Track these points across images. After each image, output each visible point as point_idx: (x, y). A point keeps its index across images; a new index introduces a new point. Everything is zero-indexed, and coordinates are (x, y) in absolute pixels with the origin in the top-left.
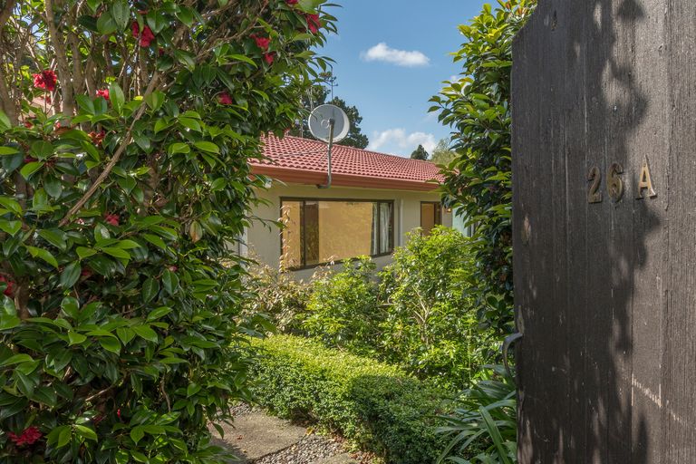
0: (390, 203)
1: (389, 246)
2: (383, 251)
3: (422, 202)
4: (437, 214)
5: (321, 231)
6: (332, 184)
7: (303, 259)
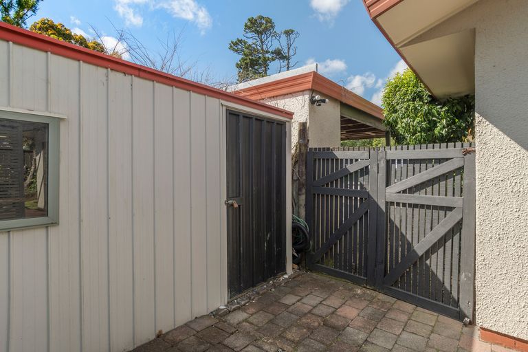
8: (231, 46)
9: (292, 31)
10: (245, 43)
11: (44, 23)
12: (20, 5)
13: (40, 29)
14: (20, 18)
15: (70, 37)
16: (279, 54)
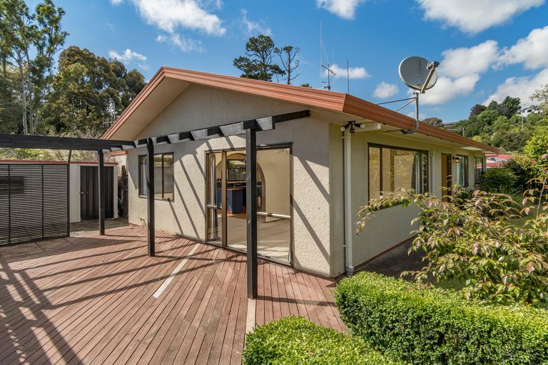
0: (426, 153)
3: (442, 154)
8: (235, 63)
9: (291, 48)
10: (247, 60)
11: (72, 50)
12: (51, 42)
13: (68, 55)
14: (51, 51)
15: (93, 60)
16: (277, 69)
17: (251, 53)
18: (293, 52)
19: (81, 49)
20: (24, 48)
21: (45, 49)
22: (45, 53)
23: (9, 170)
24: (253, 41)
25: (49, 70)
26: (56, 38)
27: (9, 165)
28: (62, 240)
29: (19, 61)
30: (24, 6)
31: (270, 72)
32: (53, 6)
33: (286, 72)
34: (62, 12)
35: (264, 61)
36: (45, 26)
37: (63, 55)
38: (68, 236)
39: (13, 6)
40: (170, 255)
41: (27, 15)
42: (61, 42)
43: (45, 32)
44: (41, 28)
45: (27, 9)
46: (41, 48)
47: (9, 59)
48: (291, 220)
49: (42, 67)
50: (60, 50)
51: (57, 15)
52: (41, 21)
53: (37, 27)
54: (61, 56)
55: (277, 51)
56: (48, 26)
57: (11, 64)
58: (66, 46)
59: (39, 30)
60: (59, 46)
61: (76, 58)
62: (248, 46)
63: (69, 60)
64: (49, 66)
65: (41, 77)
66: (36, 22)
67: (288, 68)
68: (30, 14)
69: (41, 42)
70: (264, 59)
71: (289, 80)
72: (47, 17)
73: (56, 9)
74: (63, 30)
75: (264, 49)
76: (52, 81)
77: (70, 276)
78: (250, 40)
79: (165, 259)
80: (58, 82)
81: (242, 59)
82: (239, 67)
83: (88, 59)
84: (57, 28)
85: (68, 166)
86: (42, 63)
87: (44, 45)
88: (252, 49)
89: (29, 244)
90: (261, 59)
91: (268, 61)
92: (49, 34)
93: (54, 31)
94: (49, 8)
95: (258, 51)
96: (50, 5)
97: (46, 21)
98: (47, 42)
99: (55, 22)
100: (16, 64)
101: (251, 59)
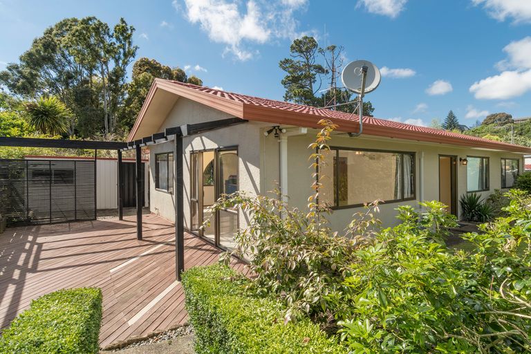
0: (412, 155)
1: (411, 193)
2: (406, 196)
3: (440, 155)
4: (453, 167)
5: (349, 180)
6: (363, 133)
7: (336, 201)
8: (281, 65)
9: (335, 47)
10: (292, 61)
11: (143, 61)
12: (125, 55)
13: (140, 66)
14: (125, 63)
15: (160, 68)
16: (320, 69)
17: (296, 54)
18: (336, 50)
19: (150, 60)
20: (105, 63)
21: (121, 62)
22: (120, 65)
23: (50, 165)
24: (298, 43)
25: (123, 79)
26: (129, 51)
27: (50, 161)
28: (89, 222)
29: (102, 73)
30: (107, 27)
31: (314, 72)
32: (126, 25)
33: (330, 71)
34: (133, 29)
35: (308, 61)
36: (121, 42)
37: (136, 65)
38: (96, 219)
39: (98, 29)
40: (154, 240)
41: (108, 34)
42: (133, 55)
43: (119, 47)
44: (118, 44)
45: (109, 29)
46: (117, 61)
47: (95, 72)
48: (238, 215)
49: (118, 77)
50: (133, 62)
51: (129, 32)
52: (118, 38)
53: (115, 44)
54: (134, 66)
55: (321, 51)
56: (123, 42)
57: (96, 75)
58: (138, 58)
59: (116, 46)
60: (132, 58)
61: (146, 68)
62: (292, 48)
63: (140, 70)
64: (123, 76)
65: (116, 85)
66: (114, 40)
67: (331, 67)
68: (111, 34)
69: (117, 56)
70: (307, 59)
71: (333, 79)
72: (122, 35)
73: (128, 27)
74: (134, 44)
75: (308, 50)
76: (127, 89)
77: (67, 251)
78: (295, 42)
79: (148, 243)
80: (131, 89)
81: (287, 61)
82: (284, 69)
83: (155, 67)
84: (130, 43)
85: (95, 162)
86: (118, 75)
87: (119, 58)
88: (297, 51)
89: (64, 224)
90: (305, 60)
91: (311, 62)
92: (124, 49)
93: (127, 45)
94: (123, 27)
95: (302, 52)
96: (124, 24)
97: (121, 38)
98: (122, 56)
99: (128, 38)
100: (100, 75)
101: (295, 60)
